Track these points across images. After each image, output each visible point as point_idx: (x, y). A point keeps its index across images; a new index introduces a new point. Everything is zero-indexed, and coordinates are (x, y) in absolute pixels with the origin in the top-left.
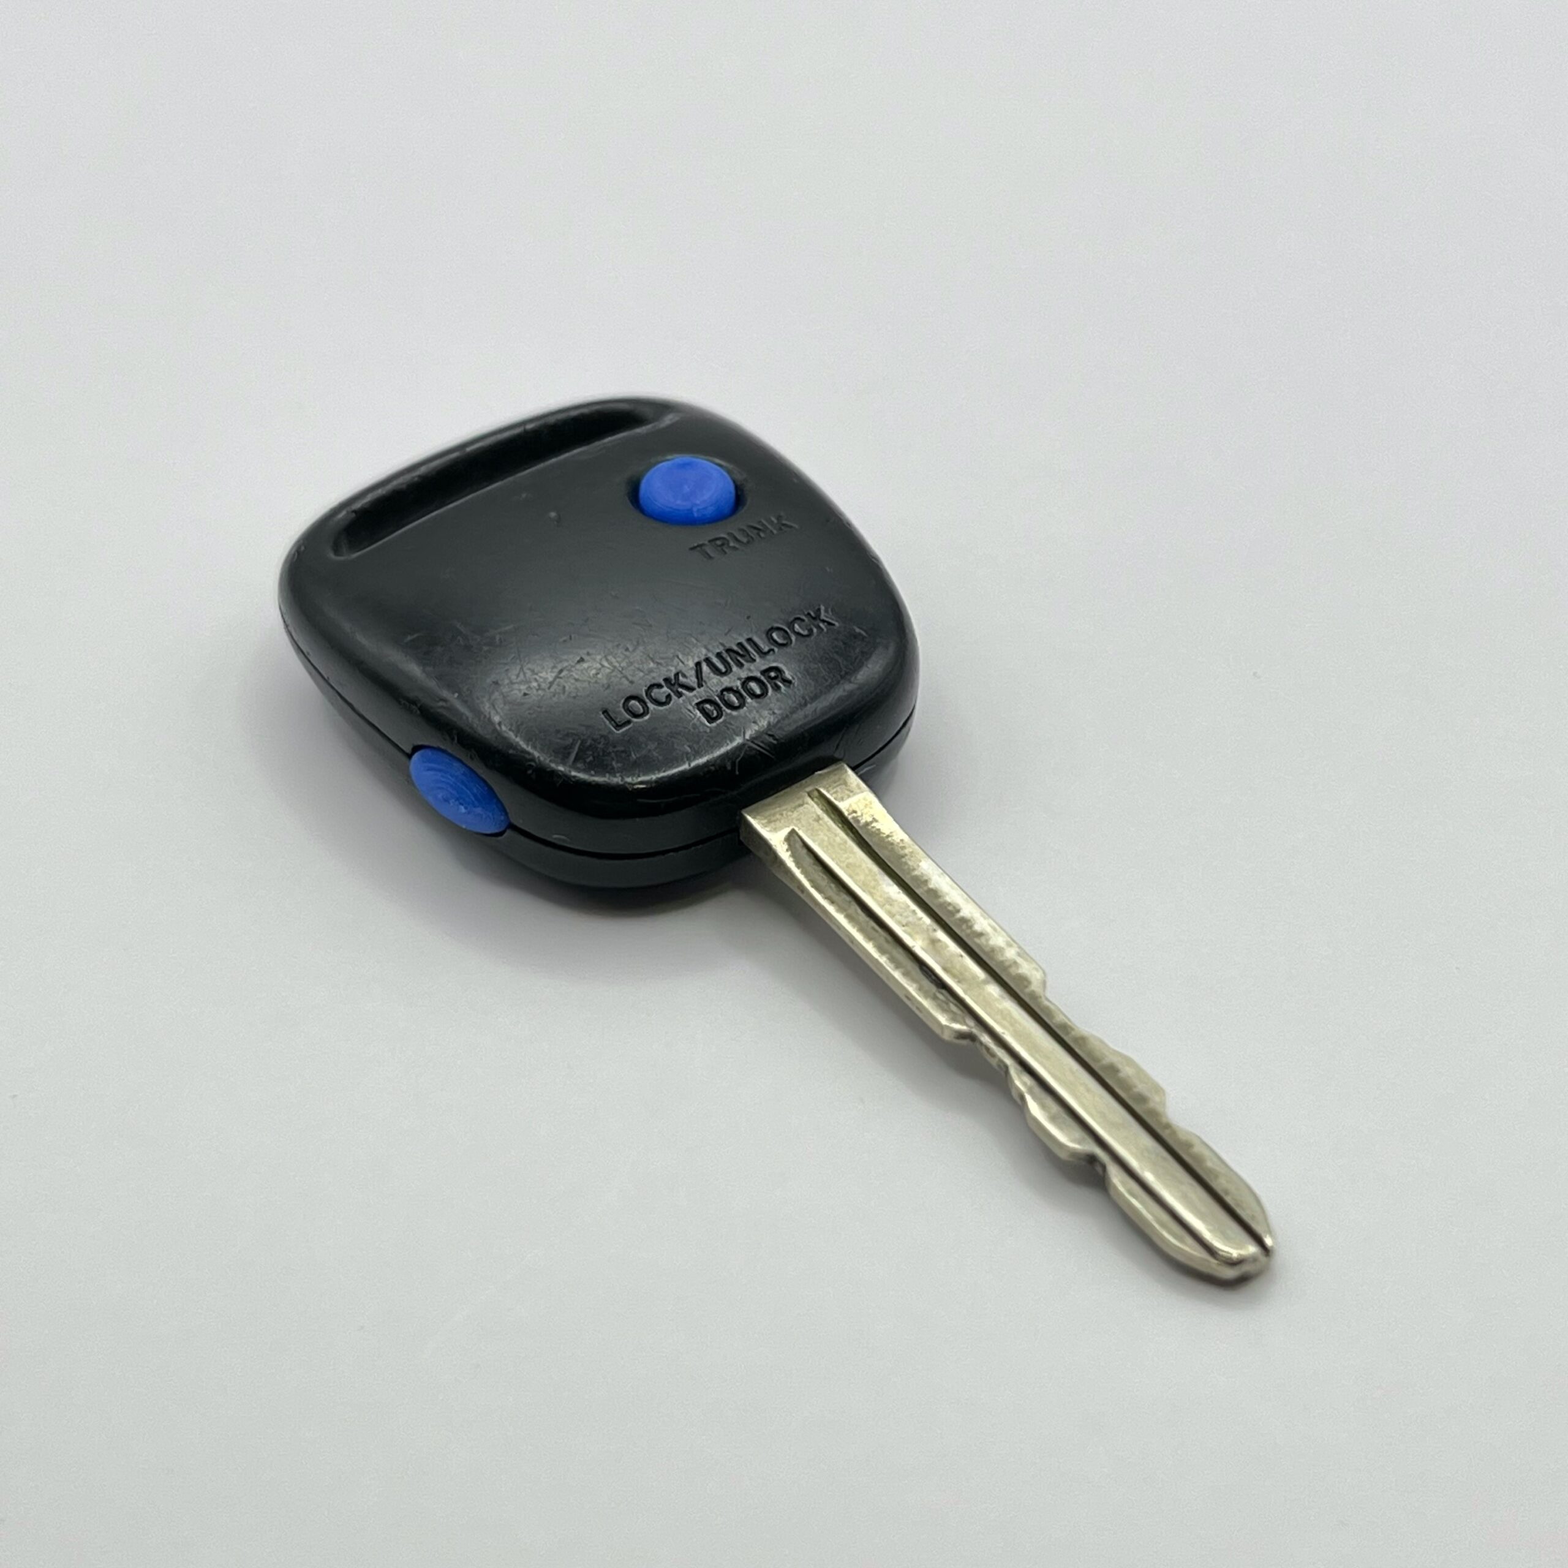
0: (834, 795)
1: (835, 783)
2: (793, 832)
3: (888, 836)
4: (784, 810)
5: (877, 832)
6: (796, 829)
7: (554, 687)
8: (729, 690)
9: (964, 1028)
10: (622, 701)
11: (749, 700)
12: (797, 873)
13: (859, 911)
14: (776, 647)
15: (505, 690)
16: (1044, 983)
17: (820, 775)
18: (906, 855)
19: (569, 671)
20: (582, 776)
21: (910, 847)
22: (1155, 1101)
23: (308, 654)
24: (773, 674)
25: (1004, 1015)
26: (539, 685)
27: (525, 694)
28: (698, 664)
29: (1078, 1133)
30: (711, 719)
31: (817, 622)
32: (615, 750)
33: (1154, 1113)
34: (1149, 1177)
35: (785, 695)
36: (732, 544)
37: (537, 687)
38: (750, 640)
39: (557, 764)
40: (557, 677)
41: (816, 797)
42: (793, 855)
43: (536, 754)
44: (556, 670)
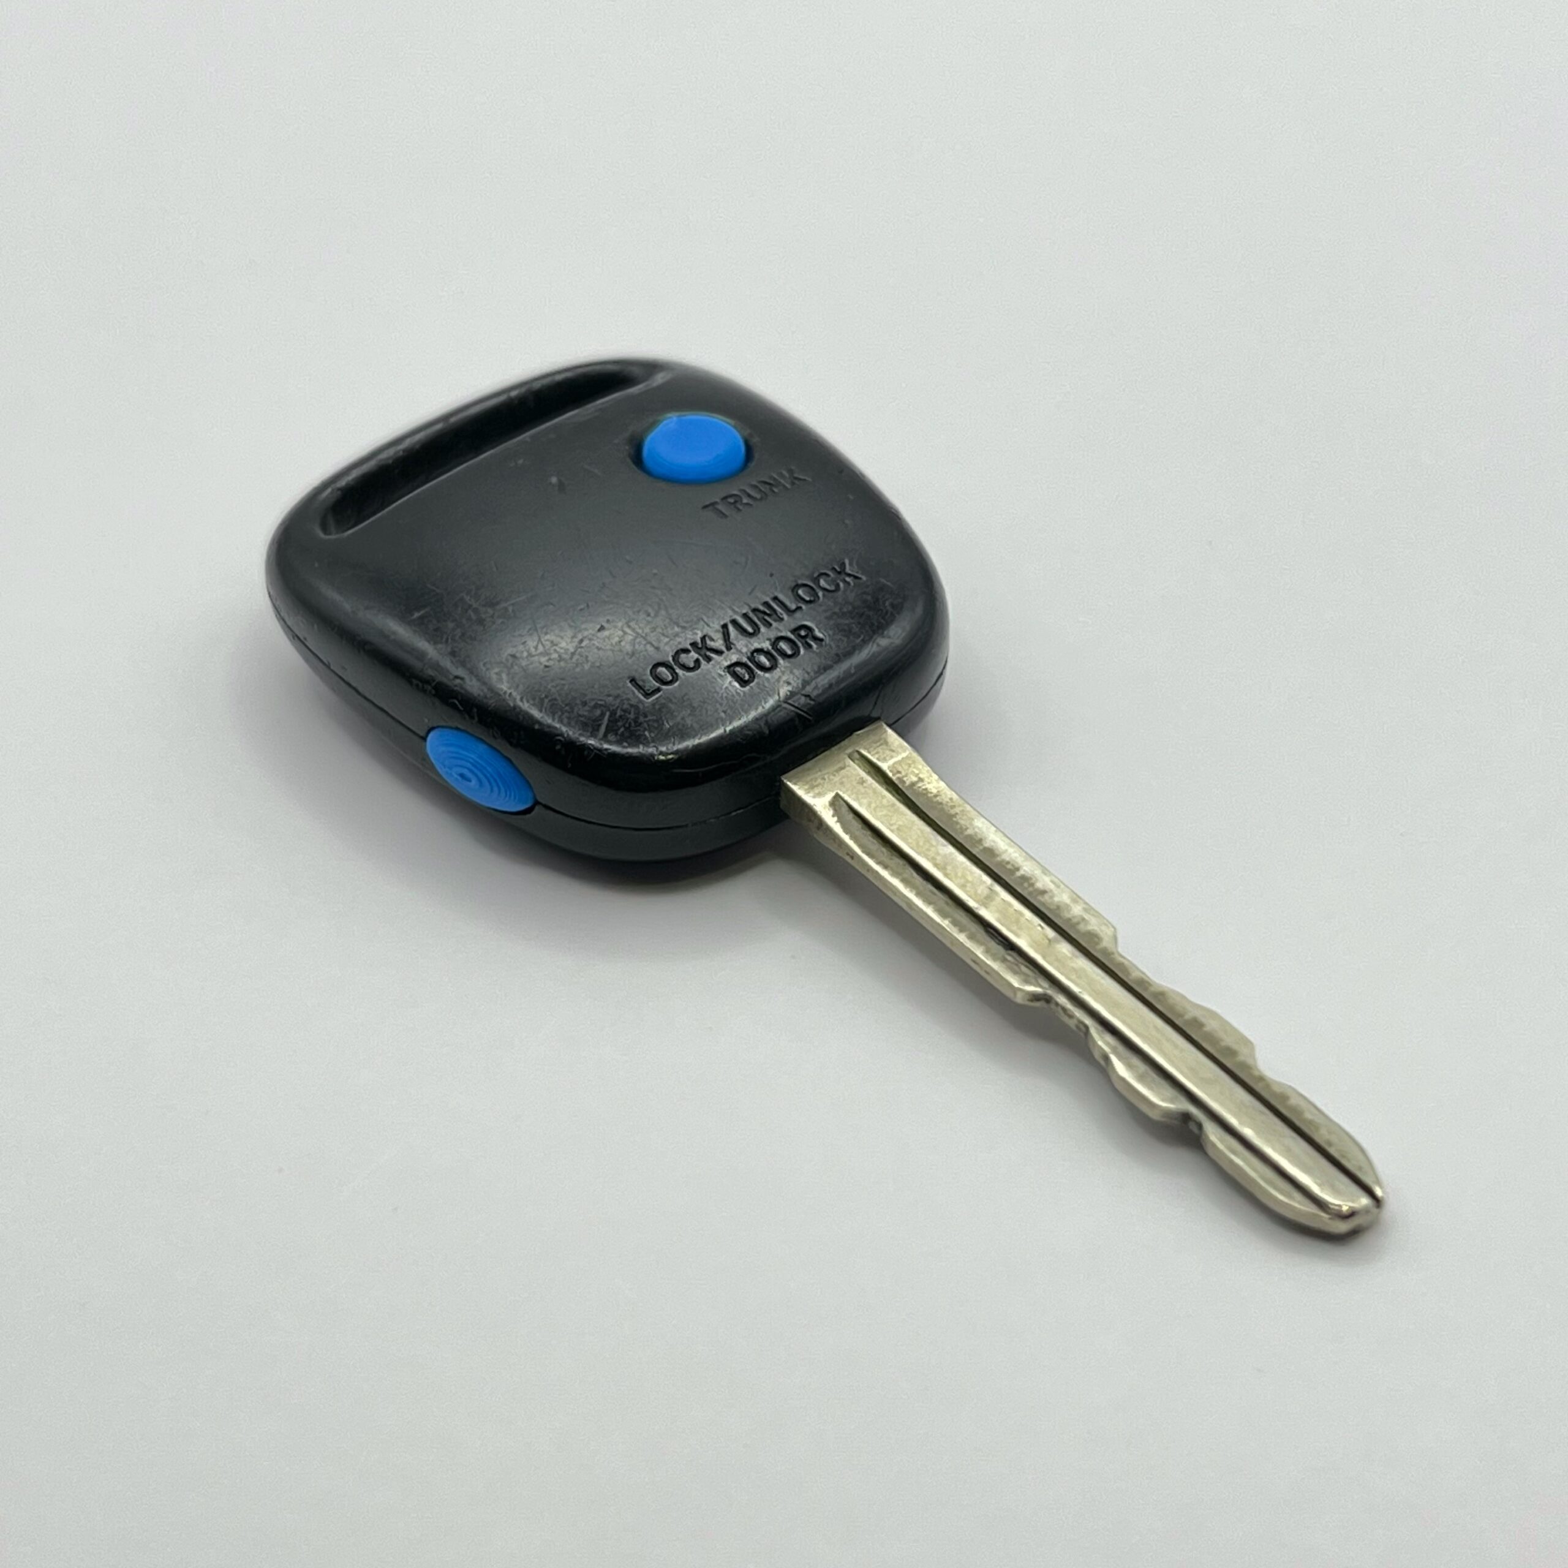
0: (877, 756)
1: (876, 743)
2: (837, 796)
3: (936, 796)
4: (825, 774)
5: (924, 792)
6: (841, 793)
7: (576, 657)
8: (759, 651)
9: (1039, 990)
10: (650, 667)
11: (781, 661)
12: (846, 838)
13: (915, 874)
14: (803, 604)
15: (524, 663)
16: (1115, 938)
17: (858, 735)
18: (957, 814)
19: (590, 640)
20: (615, 748)
21: (959, 806)
22: (1243, 1055)
23: (305, 639)
24: (803, 633)
25: (1079, 973)
26: (560, 656)
27: (546, 666)
28: (725, 626)
29: (1170, 1091)
30: (743, 683)
31: (843, 576)
32: (647, 719)
33: (1245, 1066)
34: (1248, 1132)
35: (817, 654)
36: (745, 501)
37: (558, 659)
38: (775, 599)
39: (588, 737)
40: (577, 648)
41: (858, 760)
42: (840, 820)
43: (564, 729)
44: (576, 640)
